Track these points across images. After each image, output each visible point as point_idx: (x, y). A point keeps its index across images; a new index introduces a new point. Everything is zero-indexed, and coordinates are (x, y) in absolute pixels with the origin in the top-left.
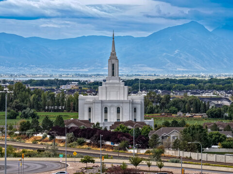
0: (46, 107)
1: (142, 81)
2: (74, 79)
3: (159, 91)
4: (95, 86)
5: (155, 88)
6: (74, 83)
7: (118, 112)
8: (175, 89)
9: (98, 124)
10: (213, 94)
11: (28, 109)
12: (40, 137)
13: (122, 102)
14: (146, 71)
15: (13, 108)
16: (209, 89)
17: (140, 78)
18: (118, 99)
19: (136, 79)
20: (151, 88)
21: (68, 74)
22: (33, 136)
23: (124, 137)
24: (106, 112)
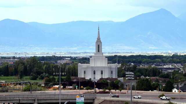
0: (54, 73)
1: (120, 57)
2: (67, 56)
3: (132, 64)
4: (84, 60)
5: (129, 62)
6: (67, 59)
7: (102, 73)
8: (144, 63)
9: (90, 79)
10: (172, 66)
11: (44, 73)
12: (57, 87)
13: (104, 68)
14: (124, 50)
15: (35, 73)
16: (170, 62)
17: (118, 55)
18: (102, 66)
19: (115, 55)
20: (126, 62)
21: (61, 52)
22: (52, 87)
23: (105, 85)
24: (94, 73)
